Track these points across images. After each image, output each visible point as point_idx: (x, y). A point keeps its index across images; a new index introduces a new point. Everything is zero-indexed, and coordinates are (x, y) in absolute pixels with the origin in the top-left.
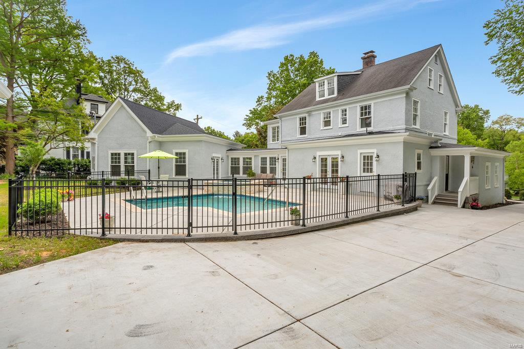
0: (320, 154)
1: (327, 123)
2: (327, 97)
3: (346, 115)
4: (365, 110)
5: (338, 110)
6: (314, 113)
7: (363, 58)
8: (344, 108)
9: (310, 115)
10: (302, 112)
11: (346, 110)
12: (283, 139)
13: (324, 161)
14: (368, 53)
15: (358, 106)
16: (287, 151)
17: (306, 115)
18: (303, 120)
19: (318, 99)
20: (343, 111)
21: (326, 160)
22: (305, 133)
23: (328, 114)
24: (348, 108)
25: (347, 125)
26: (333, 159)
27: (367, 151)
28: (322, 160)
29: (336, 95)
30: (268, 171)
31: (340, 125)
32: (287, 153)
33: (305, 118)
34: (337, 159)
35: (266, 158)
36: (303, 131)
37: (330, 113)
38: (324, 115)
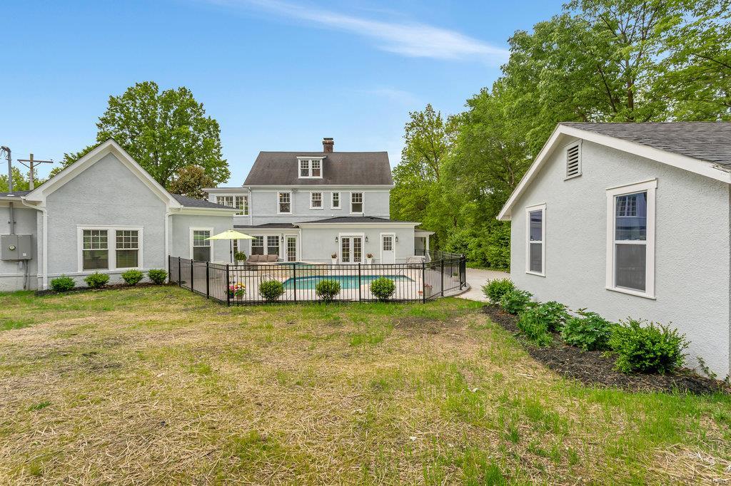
0: (342, 235)
1: (317, 203)
2: (310, 176)
3: (337, 198)
4: (357, 197)
5: (330, 193)
6: (299, 191)
7: (324, 143)
8: (336, 192)
9: (293, 193)
10: (286, 189)
11: (337, 194)
12: (255, 215)
13: (346, 241)
14: (328, 139)
15: (351, 192)
17: (290, 192)
18: (285, 197)
19: (300, 177)
20: (334, 195)
21: (348, 240)
22: (288, 211)
23: (317, 194)
24: (340, 192)
25: (339, 208)
26: (355, 240)
27: (387, 234)
28: (344, 240)
29: (321, 177)
30: (266, 252)
31: (332, 207)
32: (300, 232)
33: (288, 195)
34: (359, 240)
35: (262, 238)
36: (284, 208)
37: (320, 194)
38: (313, 194)
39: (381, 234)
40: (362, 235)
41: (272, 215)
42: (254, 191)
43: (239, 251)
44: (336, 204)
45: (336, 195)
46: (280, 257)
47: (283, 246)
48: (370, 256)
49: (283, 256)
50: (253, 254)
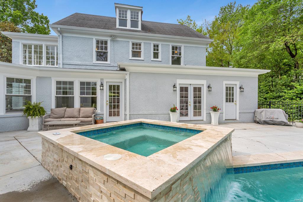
0: (180, 82)
1: (136, 54)
2: (129, 28)
3: (158, 50)
4: (176, 50)
5: (150, 43)
6: (118, 39)
8: (156, 43)
9: (113, 41)
10: (103, 34)
11: (158, 46)
12: (66, 62)
13: (184, 90)
15: (171, 45)
16: (128, 75)
17: (109, 39)
18: (102, 45)
19: (118, 26)
20: (154, 46)
21: (186, 89)
22: (106, 60)
23: (137, 45)
24: (160, 44)
25: (159, 59)
26: (195, 89)
27: (230, 83)
28: (182, 89)
29: (140, 28)
30: (77, 103)
31: (152, 59)
32: (127, 77)
33: (106, 43)
34: (199, 89)
35: (71, 83)
36: (102, 55)
37: (140, 45)
38: (133, 44)
39: (225, 82)
40: (203, 83)
41: (87, 63)
42: (65, 35)
43: (34, 101)
44: (156, 55)
45: (156, 47)
46: (98, 111)
47: (102, 95)
48: (215, 109)
49: (102, 109)
50: (58, 106)
